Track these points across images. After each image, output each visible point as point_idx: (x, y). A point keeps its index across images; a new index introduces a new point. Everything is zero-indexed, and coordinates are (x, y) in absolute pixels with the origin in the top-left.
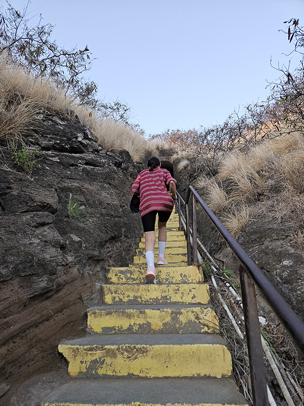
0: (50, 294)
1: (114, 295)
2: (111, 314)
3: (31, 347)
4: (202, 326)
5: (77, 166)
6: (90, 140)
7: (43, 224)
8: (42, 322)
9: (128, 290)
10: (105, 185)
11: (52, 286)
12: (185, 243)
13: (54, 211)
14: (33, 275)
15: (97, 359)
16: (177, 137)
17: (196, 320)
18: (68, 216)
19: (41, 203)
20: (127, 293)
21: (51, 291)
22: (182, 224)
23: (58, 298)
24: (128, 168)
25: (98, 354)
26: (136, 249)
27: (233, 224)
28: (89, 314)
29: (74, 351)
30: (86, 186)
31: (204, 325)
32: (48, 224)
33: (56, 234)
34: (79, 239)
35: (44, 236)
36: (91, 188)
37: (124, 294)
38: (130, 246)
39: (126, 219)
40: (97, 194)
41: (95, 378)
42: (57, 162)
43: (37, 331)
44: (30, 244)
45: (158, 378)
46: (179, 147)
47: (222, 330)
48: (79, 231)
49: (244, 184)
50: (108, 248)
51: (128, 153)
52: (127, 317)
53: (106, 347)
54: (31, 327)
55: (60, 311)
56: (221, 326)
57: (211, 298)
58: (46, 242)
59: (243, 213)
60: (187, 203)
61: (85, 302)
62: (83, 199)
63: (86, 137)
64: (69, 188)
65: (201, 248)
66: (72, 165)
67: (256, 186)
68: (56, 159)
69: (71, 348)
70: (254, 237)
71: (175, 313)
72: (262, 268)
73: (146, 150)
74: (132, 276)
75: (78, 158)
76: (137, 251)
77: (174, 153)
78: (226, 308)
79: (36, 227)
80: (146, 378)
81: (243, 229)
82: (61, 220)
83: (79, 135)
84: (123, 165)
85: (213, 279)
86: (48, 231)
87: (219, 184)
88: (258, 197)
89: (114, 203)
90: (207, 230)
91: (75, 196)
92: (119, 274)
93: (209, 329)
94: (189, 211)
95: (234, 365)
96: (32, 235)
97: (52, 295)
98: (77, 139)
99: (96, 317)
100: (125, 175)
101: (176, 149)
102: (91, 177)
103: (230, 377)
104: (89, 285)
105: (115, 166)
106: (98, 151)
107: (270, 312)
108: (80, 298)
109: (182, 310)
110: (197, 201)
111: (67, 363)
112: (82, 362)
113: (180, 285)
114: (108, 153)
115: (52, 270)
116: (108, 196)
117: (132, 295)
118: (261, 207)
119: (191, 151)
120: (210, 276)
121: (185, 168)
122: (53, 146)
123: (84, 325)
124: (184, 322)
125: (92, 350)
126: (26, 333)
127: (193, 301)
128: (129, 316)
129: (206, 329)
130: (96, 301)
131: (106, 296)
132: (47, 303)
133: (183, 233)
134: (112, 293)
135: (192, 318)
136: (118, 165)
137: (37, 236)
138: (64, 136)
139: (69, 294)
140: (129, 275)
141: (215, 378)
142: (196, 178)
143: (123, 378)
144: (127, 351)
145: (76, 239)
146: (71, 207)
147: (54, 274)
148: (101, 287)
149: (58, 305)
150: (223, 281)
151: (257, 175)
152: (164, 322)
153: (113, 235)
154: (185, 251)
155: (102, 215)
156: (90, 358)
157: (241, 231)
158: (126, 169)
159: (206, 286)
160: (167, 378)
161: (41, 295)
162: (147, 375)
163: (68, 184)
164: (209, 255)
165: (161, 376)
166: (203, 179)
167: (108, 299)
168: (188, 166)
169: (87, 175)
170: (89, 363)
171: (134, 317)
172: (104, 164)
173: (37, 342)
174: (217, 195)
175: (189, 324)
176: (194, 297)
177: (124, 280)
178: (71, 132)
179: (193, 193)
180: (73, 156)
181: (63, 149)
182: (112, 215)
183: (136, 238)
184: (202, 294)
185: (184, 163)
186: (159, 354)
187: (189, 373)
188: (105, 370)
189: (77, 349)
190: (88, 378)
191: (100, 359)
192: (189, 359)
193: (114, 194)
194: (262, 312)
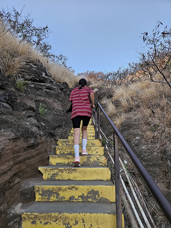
0: (34, 146)
1: (61, 151)
2: (60, 157)
3: (27, 167)
4: (100, 163)
5: (42, 89)
6: (48, 76)
7: (30, 116)
8: (31, 158)
9: (67, 149)
10: (56, 100)
11: (36, 143)
12: (94, 131)
13: (34, 111)
14: (29, 137)
15: (55, 173)
16: (92, 75)
17: (97, 161)
18: (39, 114)
19: (30, 106)
20: (67, 150)
21: (35, 145)
22: (93, 122)
23: (37, 149)
24: (67, 91)
25: (56, 171)
26: (69, 133)
27: (117, 122)
28: (50, 157)
29: (45, 170)
30: (47, 99)
31: (101, 163)
32: (33, 116)
33: (36, 121)
34: (45, 125)
35: (31, 121)
36: (49, 101)
37: (65, 150)
38: (67, 131)
39: (65, 117)
40: (52, 104)
41: (54, 181)
42: (33, 87)
43: (29, 161)
44: (26, 124)
45: (80, 180)
46: (93, 81)
47: (108, 165)
48: (44, 121)
49: (124, 103)
50: (57, 130)
51: (67, 83)
52: (67, 159)
53: (59, 168)
54: (27, 159)
55: (38, 155)
56: (108, 163)
57: (105, 153)
58: (32, 124)
59: (122, 117)
60: (96, 111)
61: (48, 152)
62: (46, 106)
63: (46, 75)
64: (39, 100)
65: (102, 133)
66: (40, 89)
67: (130, 104)
68: (33, 86)
69: (44, 169)
70: (126, 128)
71: (88, 157)
72: (128, 141)
73: (76, 82)
74: (69, 143)
75: (43, 85)
76: (70, 134)
77: (90, 84)
78: (111, 157)
79: (28, 117)
80: (76, 180)
81: (122, 124)
82: (37, 115)
83: (43, 73)
84: (64, 90)
85: (106, 146)
86: (33, 119)
87: (113, 103)
88: (131, 109)
89: (59, 109)
90: (105, 125)
91: (42, 105)
92: (62, 142)
93: (102, 164)
94: (97, 116)
95: (112, 176)
96: (26, 121)
97: (35, 147)
98: (42, 75)
99: (53, 158)
100: (65, 95)
101: (92, 82)
102: (49, 95)
103: (110, 180)
104: (49, 145)
105: (60, 90)
106: (52, 82)
107: (129, 159)
108: (46, 150)
109: (92, 156)
110: (101, 111)
111: (42, 174)
112: (49, 174)
113: (91, 147)
114: (57, 83)
115: (36, 136)
116: (57, 106)
117: (69, 151)
118: (131, 115)
119: (99, 84)
120: (105, 145)
121: (96, 93)
122: (31, 79)
123: (48, 162)
124: (92, 161)
125: (53, 170)
126: (25, 161)
127: (97, 154)
128: (68, 158)
129: (101, 164)
130: (53, 153)
131: (57, 151)
132: (33, 150)
133: (93, 126)
134: (60, 150)
135: (96, 159)
136: (62, 89)
137: (28, 121)
138: (36, 74)
139: (41, 148)
140: (67, 143)
141: (104, 180)
142: (101, 99)
143: (66, 180)
144: (68, 170)
145: (44, 125)
146: (41, 110)
147: (37, 138)
148: (55, 147)
149: (37, 152)
150: (110, 147)
151: (130, 99)
152: (83, 161)
153: (59, 124)
154: (94, 135)
155: (54, 114)
156: (52, 173)
157: (121, 125)
158: (66, 92)
159: (103, 148)
160: (84, 180)
161: (31, 146)
162: (76, 179)
163: (39, 98)
164: (105, 137)
165: (82, 180)
166: (105, 99)
167: (58, 152)
168: (97, 92)
169: (47, 94)
170: (52, 175)
171: (70, 159)
172: (55, 89)
173: (29, 165)
174: (111, 108)
175: (94, 162)
176: (97, 152)
177: (65, 145)
178: (40, 72)
179: (99, 106)
180: (41, 84)
181: (35, 81)
182: (59, 115)
183: (69, 127)
184: (101, 151)
185: (96, 90)
186: (81, 171)
187: (93, 179)
188: (59, 177)
189: (47, 169)
190: (51, 180)
191: (56, 173)
192: (94, 173)
193: (60, 104)
194: (126, 159)
